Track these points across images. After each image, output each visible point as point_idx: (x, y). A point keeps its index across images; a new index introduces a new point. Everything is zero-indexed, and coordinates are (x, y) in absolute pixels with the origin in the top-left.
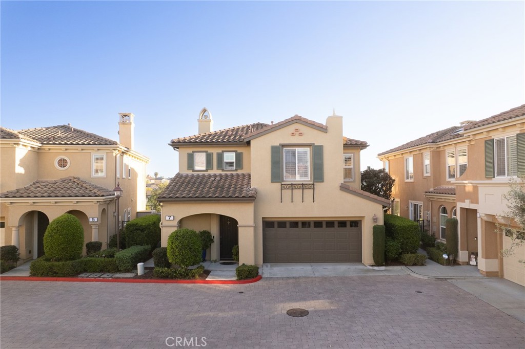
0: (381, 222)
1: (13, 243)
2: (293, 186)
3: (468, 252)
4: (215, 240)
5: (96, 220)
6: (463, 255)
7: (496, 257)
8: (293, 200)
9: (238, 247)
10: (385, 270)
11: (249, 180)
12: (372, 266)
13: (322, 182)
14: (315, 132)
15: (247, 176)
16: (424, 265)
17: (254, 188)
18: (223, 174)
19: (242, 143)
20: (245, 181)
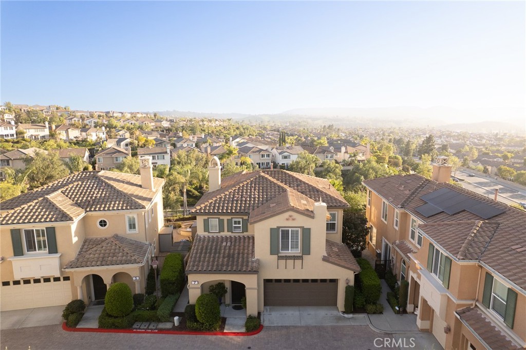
0: (352, 283)
1: (79, 297)
2: (287, 258)
3: (413, 305)
4: (228, 290)
5: (138, 278)
6: (410, 308)
7: (429, 320)
8: (287, 267)
9: (246, 299)
10: (353, 317)
11: (253, 247)
12: (344, 312)
13: (309, 254)
14: (305, 218)
15: (251, 241)
16: (381, 313)
17: (257, 259)
18: (232, 236)
19: (247, 214)
20: (251, 248)
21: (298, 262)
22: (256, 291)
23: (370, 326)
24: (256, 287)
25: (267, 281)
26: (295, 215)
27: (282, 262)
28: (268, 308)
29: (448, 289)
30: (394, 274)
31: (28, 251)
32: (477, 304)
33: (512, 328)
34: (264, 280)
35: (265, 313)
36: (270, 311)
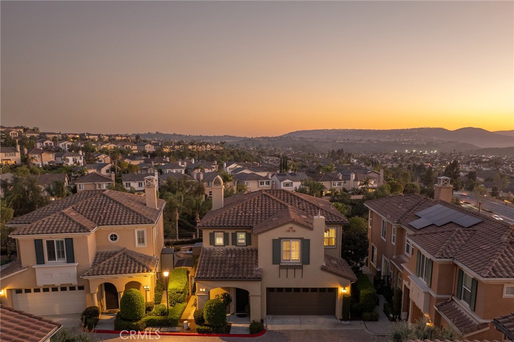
2: (288, 267)
3: (407, 313)
4: (233, 299)
5: (148, 287)
6: (403, 315)
8: (288, 276)
10: (349, 324)
11: (257, 258)
12: (341, 320)
13: (309, 264)
14: (305, 230)
15: (254, 253)
16: (377, 320)
17: (260, 268)
18: (237, 249)
19: (251, 228)
20: (254, 259)
21: (298, 271)
22: (260, 297)
23: (366, 330)
24: (260, 294)
25: (270, 290)
26: (295, 227)
27: (284, 271)
28: (270, 316)
29: (431, 287)
30: (392, 289)
31: (49, 260)
32: (453, 298)
33: (474, 311)
34: (267, 288)
35: (268, 320)
36: (272, 319)
